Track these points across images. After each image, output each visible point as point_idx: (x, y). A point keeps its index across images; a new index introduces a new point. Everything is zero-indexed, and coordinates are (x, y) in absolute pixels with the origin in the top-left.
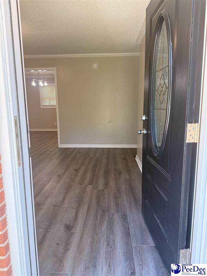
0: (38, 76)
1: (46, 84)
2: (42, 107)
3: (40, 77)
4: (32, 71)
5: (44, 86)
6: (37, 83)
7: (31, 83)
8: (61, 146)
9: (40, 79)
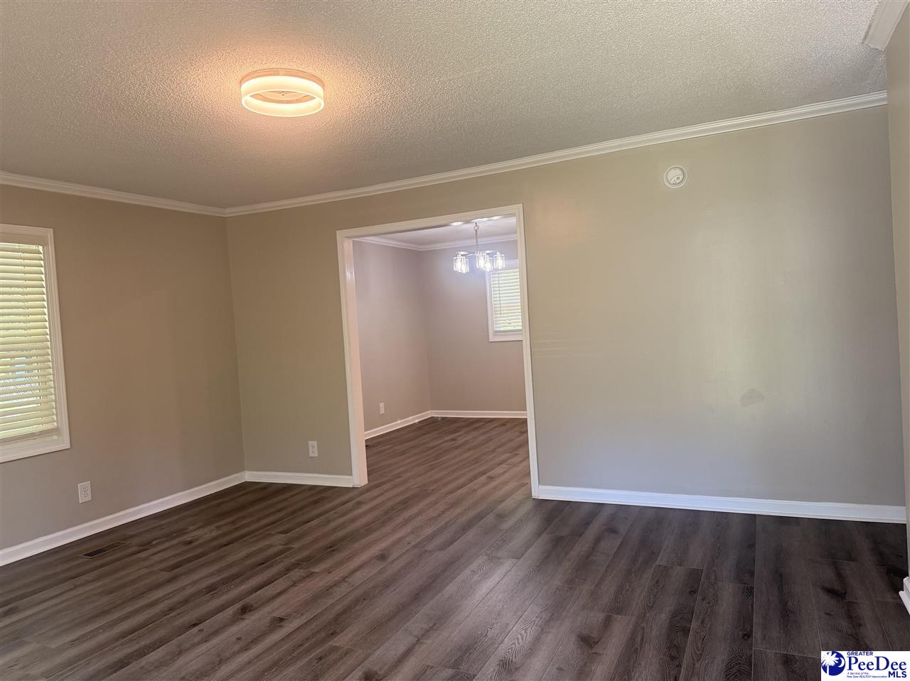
0: (475, 240)
1: (500, 263)
2: (492, 338)
3: (481, 241)
4: (455, 224)
5: (496, 270)
6: (471, 261)
7: (452, 262)
8: (542, 491)
9: (482, 248)
